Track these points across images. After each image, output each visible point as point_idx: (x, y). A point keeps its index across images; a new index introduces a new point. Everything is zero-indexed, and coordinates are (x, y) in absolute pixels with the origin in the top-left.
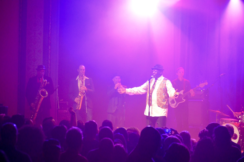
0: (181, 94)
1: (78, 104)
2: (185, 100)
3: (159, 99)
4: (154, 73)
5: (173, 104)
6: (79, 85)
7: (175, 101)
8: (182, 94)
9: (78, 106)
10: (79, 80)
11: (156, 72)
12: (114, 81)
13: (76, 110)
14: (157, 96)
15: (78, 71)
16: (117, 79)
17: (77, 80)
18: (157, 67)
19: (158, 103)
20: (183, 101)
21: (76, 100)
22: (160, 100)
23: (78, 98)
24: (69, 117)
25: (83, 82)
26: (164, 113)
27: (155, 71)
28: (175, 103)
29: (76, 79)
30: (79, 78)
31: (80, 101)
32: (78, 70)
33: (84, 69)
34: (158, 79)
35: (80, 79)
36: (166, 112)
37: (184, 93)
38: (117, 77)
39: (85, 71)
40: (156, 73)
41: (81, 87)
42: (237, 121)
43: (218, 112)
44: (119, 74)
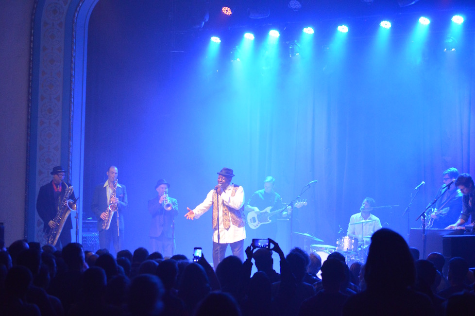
1: (106, 221)
2: (270, 221)
5: (253, 223)
6: (108, 196)
7: (257, 219)
8: (269, 212)
10: (108, 187)
12: (158, 191)
13: (102, 230)
15: (108, 175)
16: (163, 188)
20: (269, 221)
21: (103, 215)
23: (105, 213)
27: (222, 178)
28: (255, 222)
29: (104, 186)
31: (109, 217)
32: (107, 172)
33: (117, 172)
37: (271, 210)
38: (162, 186)
39: (117, 175)
40: (224, 181)
41: (111, 197)
42: (334, 249)
43: (307, 236)
44: (166, 182)
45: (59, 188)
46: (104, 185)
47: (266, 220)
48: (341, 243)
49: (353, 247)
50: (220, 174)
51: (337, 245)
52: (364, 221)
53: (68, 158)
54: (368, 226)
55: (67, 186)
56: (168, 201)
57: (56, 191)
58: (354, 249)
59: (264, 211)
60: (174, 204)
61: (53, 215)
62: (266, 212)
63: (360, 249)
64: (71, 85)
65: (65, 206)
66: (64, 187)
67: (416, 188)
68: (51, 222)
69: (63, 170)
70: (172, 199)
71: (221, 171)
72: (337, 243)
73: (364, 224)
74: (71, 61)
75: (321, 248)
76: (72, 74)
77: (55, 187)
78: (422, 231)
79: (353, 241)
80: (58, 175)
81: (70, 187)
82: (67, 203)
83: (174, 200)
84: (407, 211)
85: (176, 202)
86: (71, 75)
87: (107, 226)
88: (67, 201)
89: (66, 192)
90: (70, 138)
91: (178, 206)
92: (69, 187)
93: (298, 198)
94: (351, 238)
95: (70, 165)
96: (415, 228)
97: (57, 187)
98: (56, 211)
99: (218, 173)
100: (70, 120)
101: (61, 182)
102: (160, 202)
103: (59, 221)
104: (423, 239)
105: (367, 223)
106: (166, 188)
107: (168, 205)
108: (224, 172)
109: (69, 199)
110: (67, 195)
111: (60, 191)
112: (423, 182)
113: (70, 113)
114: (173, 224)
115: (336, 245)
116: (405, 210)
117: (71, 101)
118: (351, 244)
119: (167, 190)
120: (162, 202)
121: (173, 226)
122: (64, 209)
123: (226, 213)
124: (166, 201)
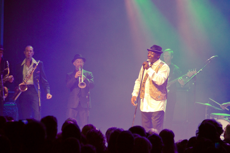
3: (152, 88)
4: (150, 56)
6: (24, 73)
11: (152, 55)
14: (150, 84)
17: (23, 65)
18: (154, 48)
19: (151, 93)
22: (153, 90)
24: (17, 112)
26: (161, 107)
27: (151, 53)
30: (25, 63)
34: (153, 64)
35: (26, 65)
36: (163, 105)
50: (149, 50)
85: (91, 75)
114: (89, 95)
123: (143, 85)
124: (80, 77)
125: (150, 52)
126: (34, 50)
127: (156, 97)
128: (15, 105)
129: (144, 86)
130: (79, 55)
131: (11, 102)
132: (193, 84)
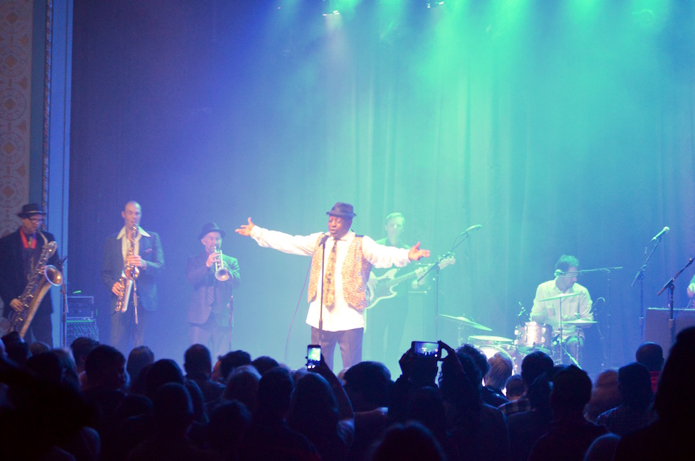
0: (389, 277)
3: (349, 287)
6: (124, 253)
9: (120, 303)
12: (204, 244)
15: (123, 216)
16: (212, 239)
17: (121, 239)
19: (347, 296)
20: (391, 294)
21: (116, 288)
22: (351, 289)
23: (119, 284)
25: (132, 245)
30: (124, 235)
32: (123, 213)
33: (139, 211)
35: (127, 237)
37: (397, 276)
38: (212, 234)
39: (139, 216)
42: (509, 343)
43: (464, 322)
44: (217, 228)
45: (31, 243)
46: (117, 236)
47: (386, 292)
48: (523, 332)
49: (543, 340)
50: (331, 215)
51: (516, 336)
52: (562, 295)
53: (43, 188)
54: (568, 304)
55: (46, 240)
56: (222, 262)
57: (26, 247)
58: (545, 343)
59: (384, 277)
60: (232, 267)
61: (19, 290)
62: (388, 279)
63: (555, 343)
64: (46, 59)
65: (41, 276)
66: (40, 242)
67: (655, 238)
68: (15, 303)
69: (40, 212)
70: (229, 257)
71: (333, 209)
72: (516, 332)
73: (562, 300)
74: (46, 16)
75: (487, 342)
76: (48, 41)
77: (24, 239)
78: (669, 313)
79: (544, 330)
80: (30, 219)
81: (52, 244)
82: (45, 271)
83: (233, 260)
84: (639, 276)
85: (236, 264)
86: (46, 41)
87: (122, 306)
88: (46, 267)
89: (44, 251)
90: (45, 152)
91: (240, 272)
92: (49, 242)
93: (448, 255)
94: (540, 324)
95: (46, 200)
96: (655, 308)
97: (28, 240)
98: (25, 283)
99: (327, 213)
100: (44, 120)
101: (35, 232)
102: (208, 265)
103: (29, 301)
104: (670, 327)
105: (566, 297)
106: (217, 239)
107: (222, 272)
108: (338, 210)
109: (48, 264)
110: (44, 257)
111: (33, 247)
112: (666, 228)
113: (45, 109)
114: (231, 302)
115: (514, 337)
116: (636, 277)
117: (45, 86)
118: (540, 335)
119: (220, 241)
120: (212, 264)
121: (231, 306)
122: (39, 281)
123: (329, 280)
124: (218, 263)
125: (334, 218)
126: (143, 210)
127: (357, 304)
128: (93, 323)
129: (332, 281)
130: (212, 225)
131: (85, 316)
132: (434, 279)
